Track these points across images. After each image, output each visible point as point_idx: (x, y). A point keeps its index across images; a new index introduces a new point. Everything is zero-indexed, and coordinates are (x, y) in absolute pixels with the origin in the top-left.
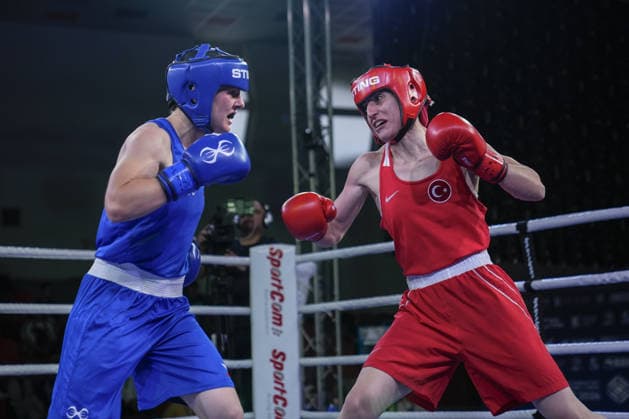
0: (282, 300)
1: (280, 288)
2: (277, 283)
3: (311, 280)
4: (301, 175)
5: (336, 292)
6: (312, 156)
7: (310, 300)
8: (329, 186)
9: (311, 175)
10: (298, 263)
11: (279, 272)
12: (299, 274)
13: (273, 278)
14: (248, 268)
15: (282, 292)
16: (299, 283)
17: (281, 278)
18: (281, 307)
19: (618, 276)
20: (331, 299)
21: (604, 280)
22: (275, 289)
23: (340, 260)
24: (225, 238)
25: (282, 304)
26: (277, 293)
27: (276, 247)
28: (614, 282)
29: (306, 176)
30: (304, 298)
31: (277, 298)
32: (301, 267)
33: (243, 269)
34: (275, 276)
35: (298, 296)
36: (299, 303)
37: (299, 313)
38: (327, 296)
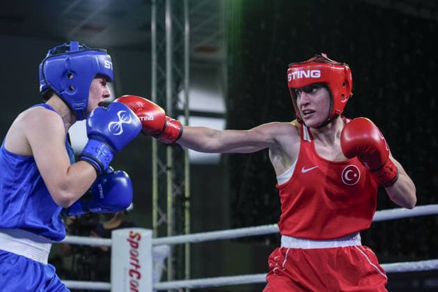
0: (139, 277)
1: (138, 266)
2: (135, 262)
3: (166, 261)
4: (159, 168)
5: (187, 272)
6: (169, 151)
7: (164, 278)
8: (184, 178)
9: (168, 169)
10: (154, 245)
11: (137, 253)
12: (155, 255)
13: (132, 258)
14: (110, 249)
15: (139, 270)
16: (154, 263)
17: (138, 258)
18: (138, 284)
19: (431, 264)
20: (183, 278)
21: (419, 267)
22: (134, 268)
23: (192, 244)
24: (91, 221)
25: (139, 281)
26: (135, 272)
27: (136, 231)
28: (426, 269)
29: (164, 169)
30: (158, 276)
31: (135, 275)
32: (157, 249)
33: (106, 249)
34: (134, 256)
35: (154, 274)
36: (154, 281)
37: (154, 289)
38: (179, 276)
